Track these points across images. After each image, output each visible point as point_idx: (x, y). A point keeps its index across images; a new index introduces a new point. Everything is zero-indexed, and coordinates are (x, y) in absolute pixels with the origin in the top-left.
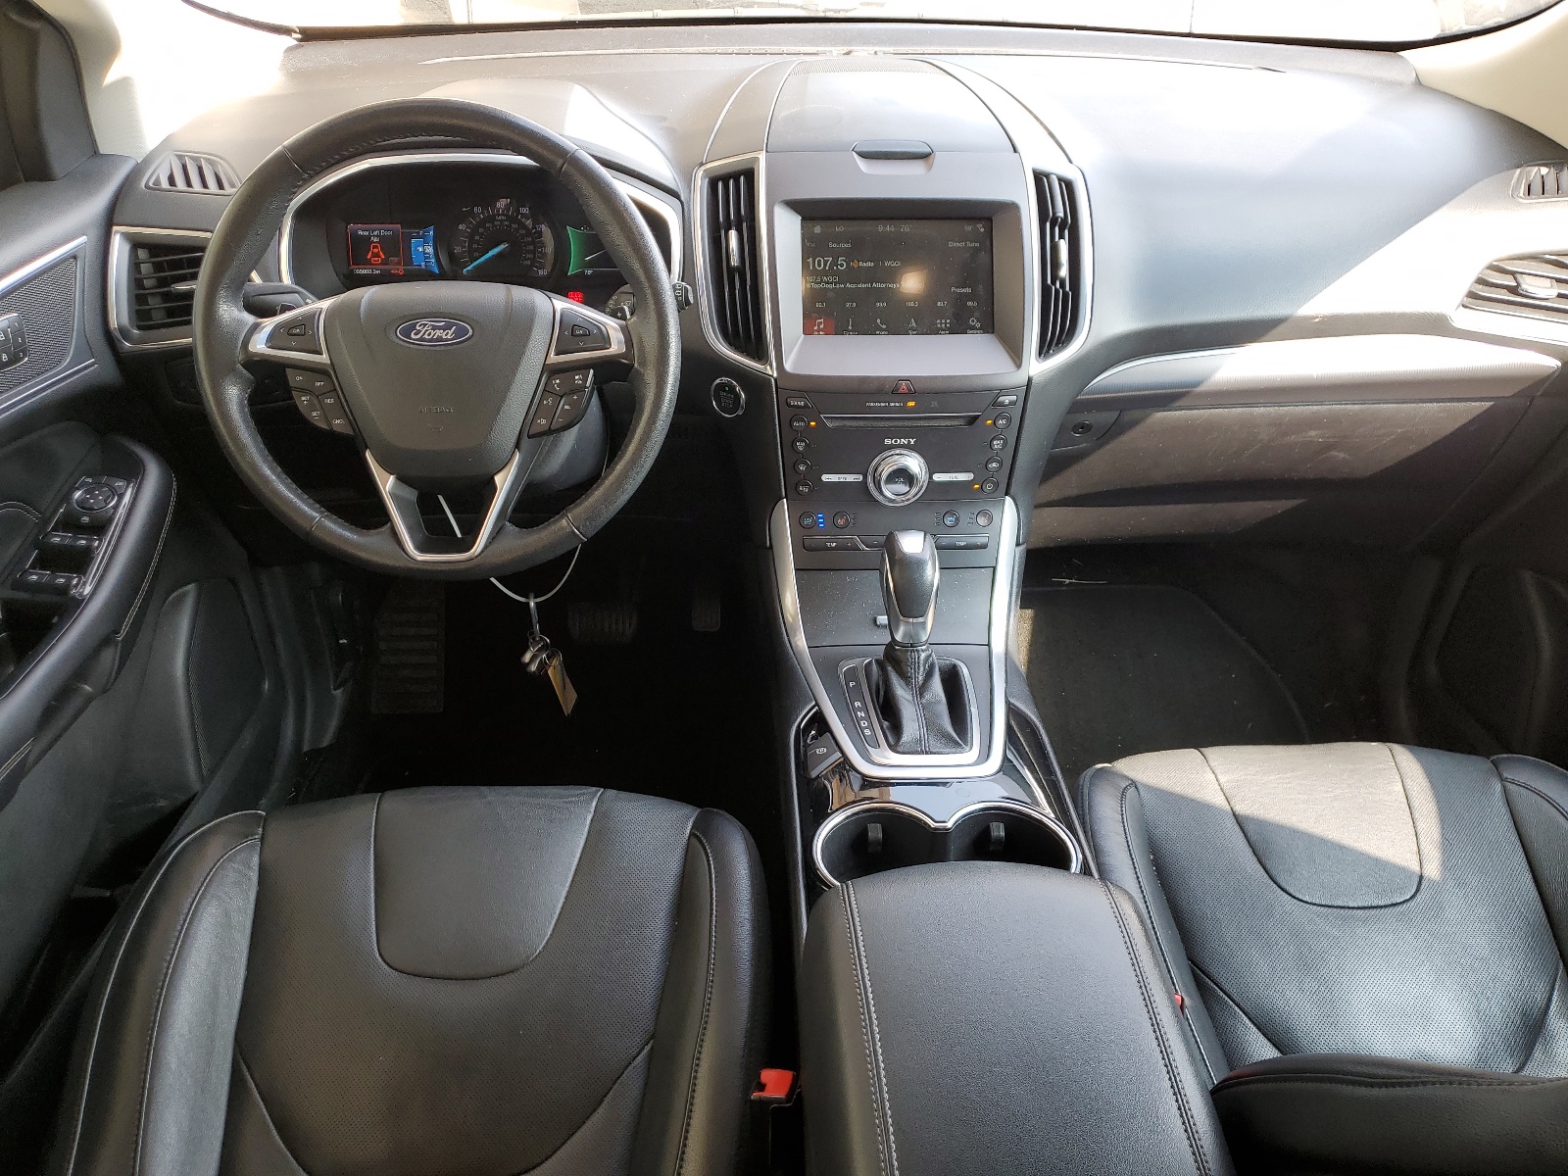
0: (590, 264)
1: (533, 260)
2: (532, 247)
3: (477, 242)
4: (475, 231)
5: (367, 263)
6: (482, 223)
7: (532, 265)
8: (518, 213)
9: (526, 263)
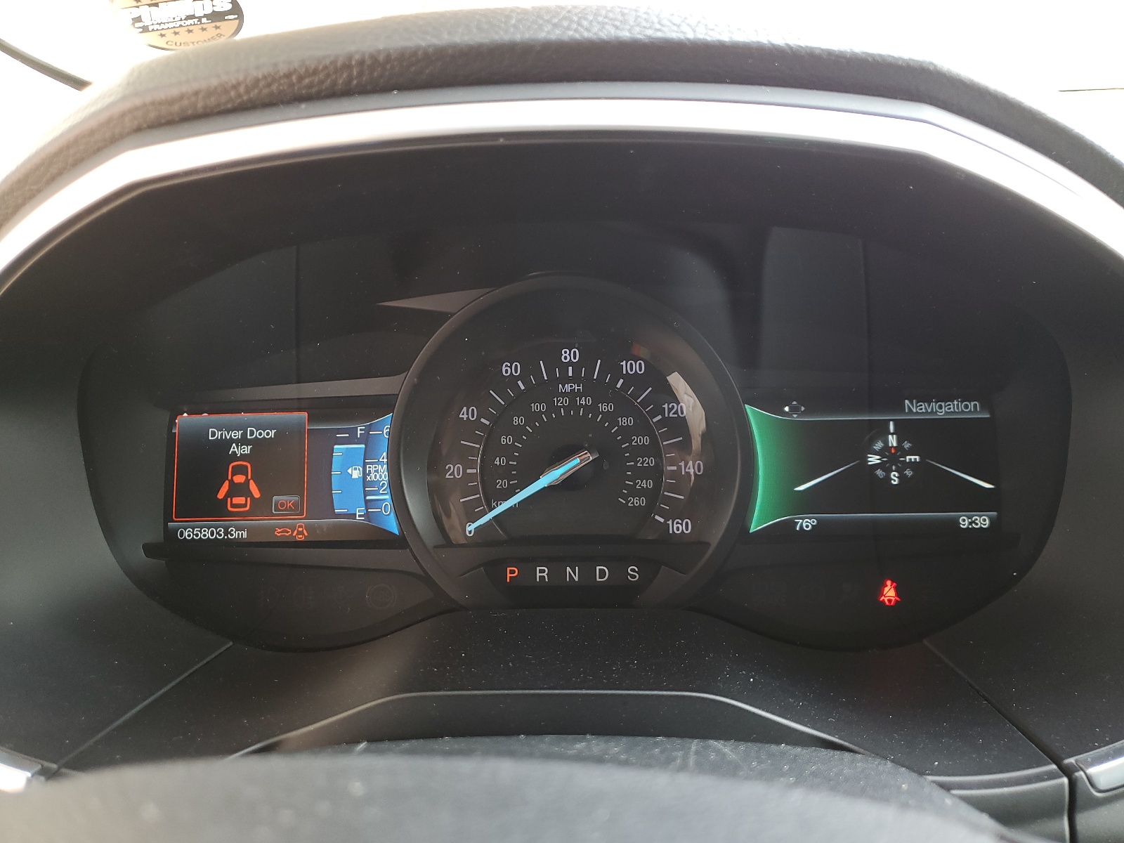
0: (808, 503)
1: (653, 496)
2: (651, 462)
3: (507, 451)
4: (500, 422)
5: (217, 511)
6: (519, 403)
7: (651, 508)
8: (618, 372)
9: (636, 502)
